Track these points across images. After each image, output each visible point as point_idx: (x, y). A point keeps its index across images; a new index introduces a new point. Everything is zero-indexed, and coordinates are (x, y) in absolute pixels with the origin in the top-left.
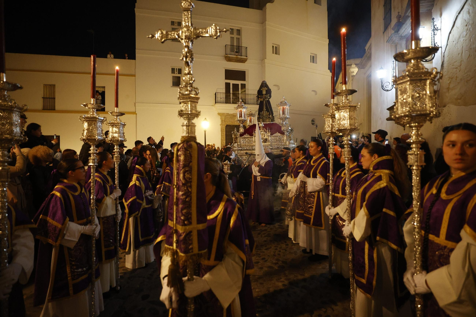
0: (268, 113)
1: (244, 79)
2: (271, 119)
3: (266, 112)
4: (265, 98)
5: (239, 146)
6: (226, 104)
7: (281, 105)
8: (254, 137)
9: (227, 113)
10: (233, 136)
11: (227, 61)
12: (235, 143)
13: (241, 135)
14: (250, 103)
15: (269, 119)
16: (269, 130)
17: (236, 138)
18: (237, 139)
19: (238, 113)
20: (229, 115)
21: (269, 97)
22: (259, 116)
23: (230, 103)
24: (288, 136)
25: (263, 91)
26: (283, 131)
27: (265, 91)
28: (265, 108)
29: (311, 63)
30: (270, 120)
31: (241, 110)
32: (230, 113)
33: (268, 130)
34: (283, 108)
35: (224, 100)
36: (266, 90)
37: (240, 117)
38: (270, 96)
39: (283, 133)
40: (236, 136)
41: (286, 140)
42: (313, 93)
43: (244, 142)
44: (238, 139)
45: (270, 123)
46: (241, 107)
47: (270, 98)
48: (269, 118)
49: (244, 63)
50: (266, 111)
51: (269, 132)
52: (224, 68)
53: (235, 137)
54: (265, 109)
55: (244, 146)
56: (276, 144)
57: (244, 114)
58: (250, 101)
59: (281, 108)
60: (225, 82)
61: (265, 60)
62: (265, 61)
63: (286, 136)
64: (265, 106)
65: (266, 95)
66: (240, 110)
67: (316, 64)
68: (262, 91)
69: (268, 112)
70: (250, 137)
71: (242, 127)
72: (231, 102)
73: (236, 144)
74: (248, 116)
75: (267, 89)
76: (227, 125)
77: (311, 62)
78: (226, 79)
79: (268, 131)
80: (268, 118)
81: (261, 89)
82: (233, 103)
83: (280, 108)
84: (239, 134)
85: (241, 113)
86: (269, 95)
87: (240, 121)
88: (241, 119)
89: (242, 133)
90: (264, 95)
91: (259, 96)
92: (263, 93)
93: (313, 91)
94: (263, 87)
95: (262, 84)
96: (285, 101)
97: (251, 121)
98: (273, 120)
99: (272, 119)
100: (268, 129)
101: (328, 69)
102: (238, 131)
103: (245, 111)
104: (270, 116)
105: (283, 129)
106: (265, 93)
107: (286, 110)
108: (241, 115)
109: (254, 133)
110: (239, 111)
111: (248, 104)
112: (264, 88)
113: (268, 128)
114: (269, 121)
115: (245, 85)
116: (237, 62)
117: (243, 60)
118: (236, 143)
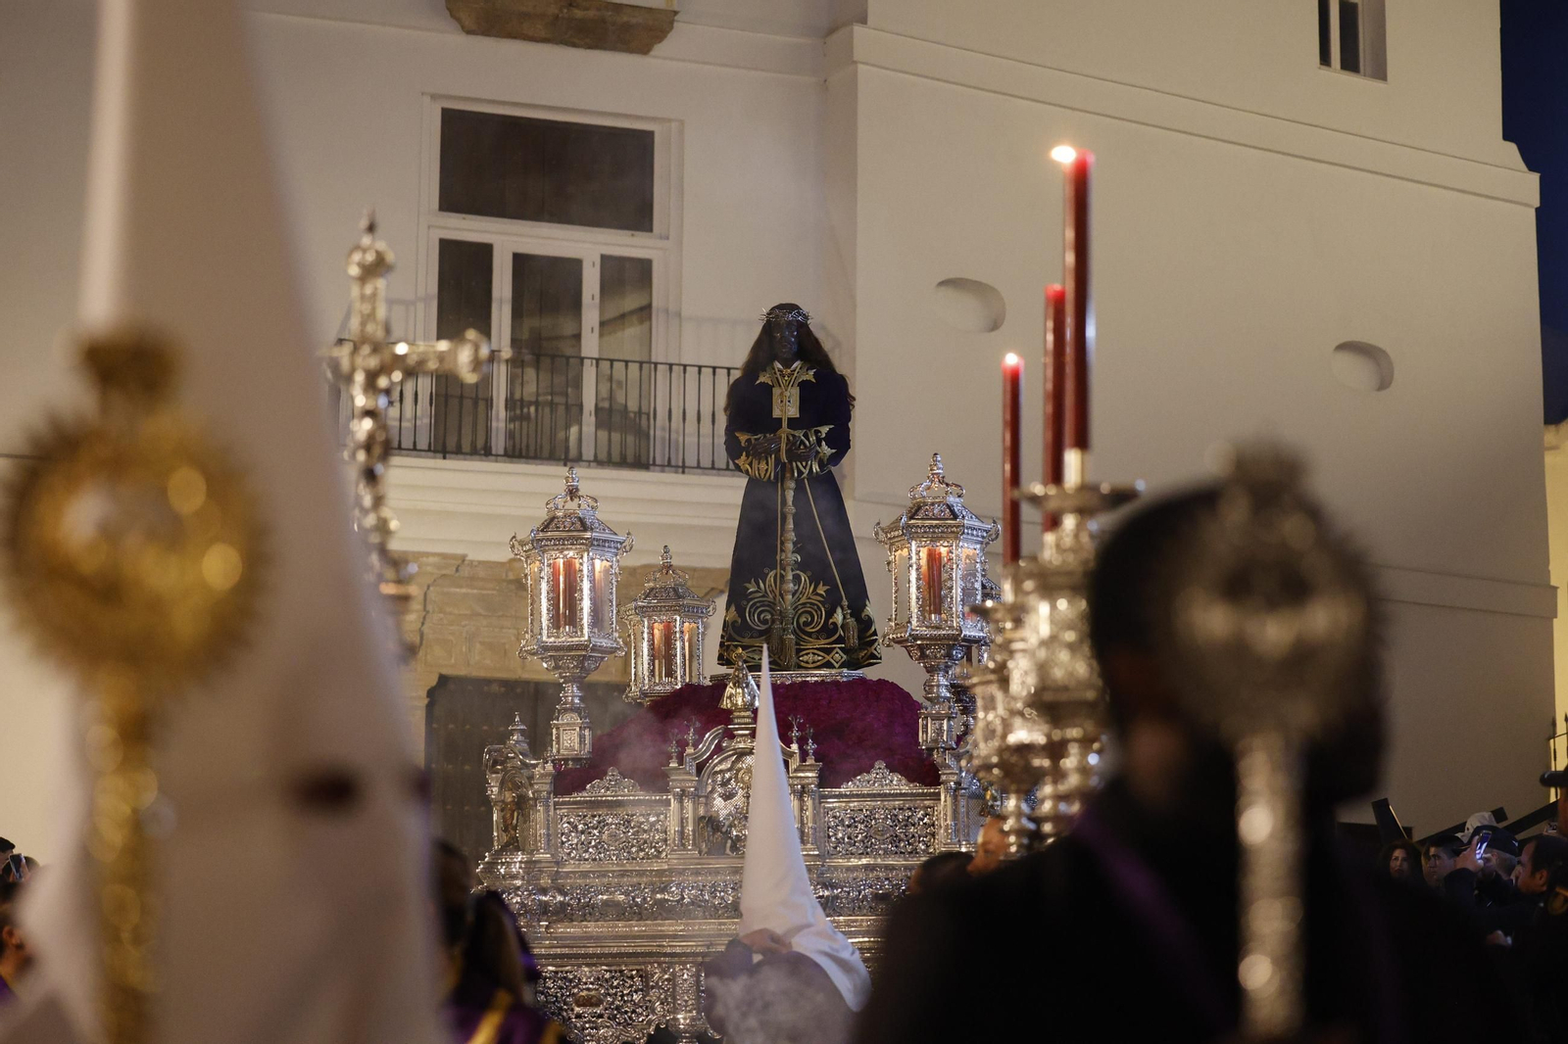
0: (821, 590)
1: (639, 216)
2: (840, 640)
3: (797, 579)
4: (793, 456)
5: (545, 881)
6: (440, 462)
7: (910, 533)
8: (674, 804)
9: (444, 556)
10: (494, 791)
11: (469, 32)
12: (505, 848)
13: (571, 778)
14: (691, 461)
15: (822, 643)
16: (811, 746)
17: (522, 805)
18: (526, 818)
19: (544, 587)
20: (465, 572)
21: (826, 450)
22: (741, 611)
23: (486, 452)
24: (974, 796)
25: (776, 391)
26: (930, 750)
27: (794, 393)
28: (790, 546)
29: (1324, 72)
30: (838, 656)
31: (569, 565)
32: (474, 555)
33: (802, 742)
34: (934, 559)
35: (424, 422)
36: (804, 386)
37: (556, 622)
38: (841, 442)
39: (924, 771)
40: (516, 787)
41: (957, 831)
42: (1353, 372)
43: (586, 846)
44: (539, 814)
45: (836, 683)
46: (574, 541)
47: (836, 459)
48: (829, 630)
49: (644, 50)
50: (800, 566)
51: (810, 761)
52: (434, 97)
53: (509, 796)
54: (790, 556)
55: (585, 874)
56: (864, 861)
57: (594, 600)
58: (691, 440)
59: (917, 553)
60: (437, 235)
61: (858, 29)
62: (851, 37)
63: (955, 798)
64: (790, 525)
65: (800, 434)
66: (561, 562)
67: (1378, 85)
68: (767, 389)
69: (815, 580)
70: (642, 796)
71: (574, 709)
72: (499, 443)
73: (520, 857)
74: (642, 611)
75: (810, 376)
76: (443, 680)
77: (1325, 58)
78: (452, 200)
79: (795, 747)
80: (818, 635)
81: (763, 378)
82: (517, 452)
83: (905, 552)
84: (544, 769)
85: (572, 588)
86: (825, 430)
87: (555, 653)
88: (564, 638)
89: (576, 760)
90: (785, 431)
91: (743, 438)
92: (776, 413)
93: (1344, 347)
94: (775, 358)
95: (769, 328)
96: (951, 499)
97: (664, 655)
98: (862, 649)
99: (854, 641)
100: (795, 733)
101: (1506, 137)
102: (538, 742)
103: (606, 571)
104: (839, 617)
105: (927, 732)
106: (793, 411)
107: (957, 574)
108: (572, 604)
109: (673, 764)
110: (555, 574)
111: (668, 465)
112: (787, 364)
113: (801, 728)
114: (828, 665)
115: (642, 271)
116: (574, 45)
117: (627, 28)
118: (513, 845)
